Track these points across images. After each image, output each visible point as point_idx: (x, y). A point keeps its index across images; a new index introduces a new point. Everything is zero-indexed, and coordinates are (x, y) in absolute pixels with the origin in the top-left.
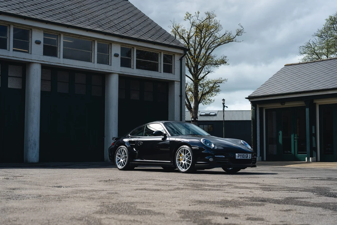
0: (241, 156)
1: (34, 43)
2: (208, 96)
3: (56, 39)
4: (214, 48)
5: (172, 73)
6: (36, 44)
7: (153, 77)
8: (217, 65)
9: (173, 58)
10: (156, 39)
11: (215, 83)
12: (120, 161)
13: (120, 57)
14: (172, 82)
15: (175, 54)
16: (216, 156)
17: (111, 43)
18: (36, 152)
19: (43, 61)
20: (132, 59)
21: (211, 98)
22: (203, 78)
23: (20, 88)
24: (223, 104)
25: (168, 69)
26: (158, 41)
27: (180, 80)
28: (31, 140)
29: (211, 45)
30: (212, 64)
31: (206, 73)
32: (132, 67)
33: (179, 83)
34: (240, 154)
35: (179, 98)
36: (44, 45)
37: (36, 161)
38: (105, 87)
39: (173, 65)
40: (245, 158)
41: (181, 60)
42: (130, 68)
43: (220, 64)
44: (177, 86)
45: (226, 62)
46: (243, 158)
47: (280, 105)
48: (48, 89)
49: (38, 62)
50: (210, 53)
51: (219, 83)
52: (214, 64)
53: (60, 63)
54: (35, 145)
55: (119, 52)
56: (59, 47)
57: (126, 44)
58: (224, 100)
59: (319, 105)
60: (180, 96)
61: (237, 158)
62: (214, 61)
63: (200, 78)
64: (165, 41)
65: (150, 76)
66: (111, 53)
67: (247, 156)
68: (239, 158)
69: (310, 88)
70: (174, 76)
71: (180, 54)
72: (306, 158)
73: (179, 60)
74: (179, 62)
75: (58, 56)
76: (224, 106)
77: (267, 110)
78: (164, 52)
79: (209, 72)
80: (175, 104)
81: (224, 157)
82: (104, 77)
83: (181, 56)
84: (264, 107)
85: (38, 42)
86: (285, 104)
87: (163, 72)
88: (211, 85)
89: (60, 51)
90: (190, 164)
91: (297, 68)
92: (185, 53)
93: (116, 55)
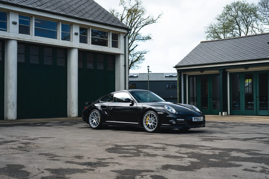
0: (196, 119)
1: (12, 24)
2: (136, 63)
3: (28, 20)
4: (141, 27)
5: (118, 48)
6: (13, 24)
7: (104, 51)
8: (144, 40)
9: (119, 36)
10: (106, 21)
11: (141, 54)
12: (93, 122)
13: (79, 36)
14: (119, 55)
15: (120, 33)
16: (177, 120)
17: (72, 24)
18: (14, 112)
19: (19, 38)
20: (88, 37)
21: (138, 65)
22: (133, 49)
24: (148, 69)
25: (115, 45)
26: (107, 23)
27: (124, 53)
28: (10, 102)
29: (138, 25)
30: (140, 39)
31: (135, 46)
32: (88, 43)
33: (124, 56)
34: (195, 117)
35: (124, 67)
36: (19, 25)
37: (14, 119)
38: (67, 59)
39: (119, 42)
40: (199, 121)
41: (125, 38)
42: (86, 44)
43: (146, 40)
44: (122, 58)
45: (151, 38)
46: (198, 121)
47: (200, 72)
48: (23, 61)
49: (15, 39)
50: (138, 31)
51: (144, 53)
52: (142, 40)
53: (32, 40)
54: (14, 105)
55: (78, 31)
56: (31, 27)
57: (83, 25)
58: (148, 66)
59: (229, 73)
60: (124, 66)
61: (193, 120)
62: (142, 37)
63: (130, 50)
64: (113, 23)
66: (72, 32)
67: (200, 119)
68: (195, 120)
69: (223, 60)
70: (119, 50)
71: (124, 33)
72: (220, 113)
73: (123, 37)
74: (124, 39)
75: (31, 34)
76: (149, 71)
77: (189, 77)
78: (112, 32)
79: (137, 45)
80: (121, 72)
81: (184, 120)
82: (66, 51)
83: (125, 35)
84: (187, 74)
85: (14, 23)
86: (203, 72)
87: (112, 47)
88: (138, 55)
89: (32, 30)
90: (156, 126)
91: (211, 44)
92: (128, 32)
93: (76, 34)
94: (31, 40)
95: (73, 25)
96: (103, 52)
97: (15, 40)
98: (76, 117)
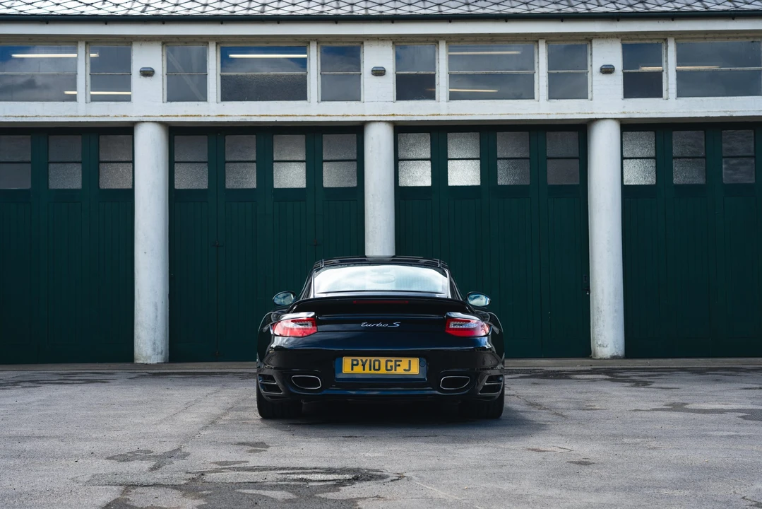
1: (370, 76)
6: (374, 77)
7: (734, 115)
13: (621, 74)
17: (589, 38)
19: (393, 115)
20: (664, 73)
23: (354, 184)
32: (664, 92)
36: (398, 76)
42: (658, 99)
49: (379, 119)
53: (439, 115)
55: (616, 60)
56: (438, 74)
57: (637, 34)
65: (725, 112)
66: (592, 64)
75: (437, 95)
85: (378, 72)
89: (439, 83)
93: (607, 70)
94: (433, 115)
95: (593, 41)
96: (732, 117)
97: (379, 121)
98: (614, 357)
